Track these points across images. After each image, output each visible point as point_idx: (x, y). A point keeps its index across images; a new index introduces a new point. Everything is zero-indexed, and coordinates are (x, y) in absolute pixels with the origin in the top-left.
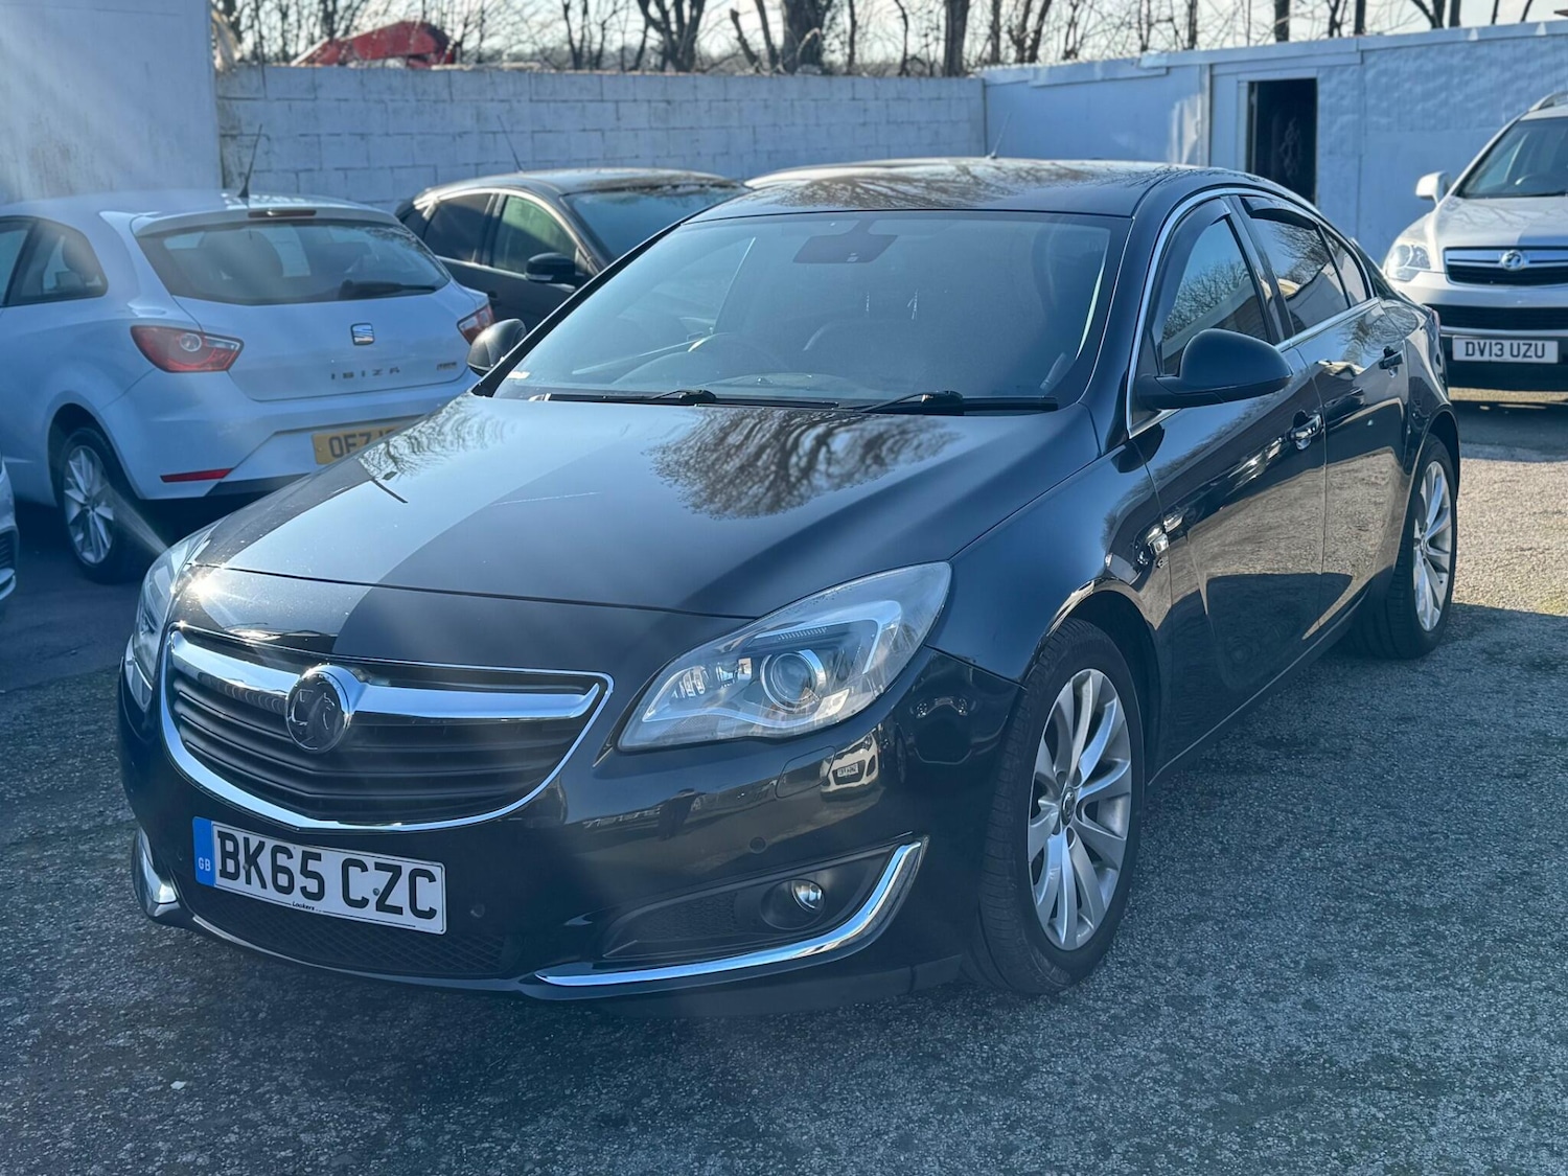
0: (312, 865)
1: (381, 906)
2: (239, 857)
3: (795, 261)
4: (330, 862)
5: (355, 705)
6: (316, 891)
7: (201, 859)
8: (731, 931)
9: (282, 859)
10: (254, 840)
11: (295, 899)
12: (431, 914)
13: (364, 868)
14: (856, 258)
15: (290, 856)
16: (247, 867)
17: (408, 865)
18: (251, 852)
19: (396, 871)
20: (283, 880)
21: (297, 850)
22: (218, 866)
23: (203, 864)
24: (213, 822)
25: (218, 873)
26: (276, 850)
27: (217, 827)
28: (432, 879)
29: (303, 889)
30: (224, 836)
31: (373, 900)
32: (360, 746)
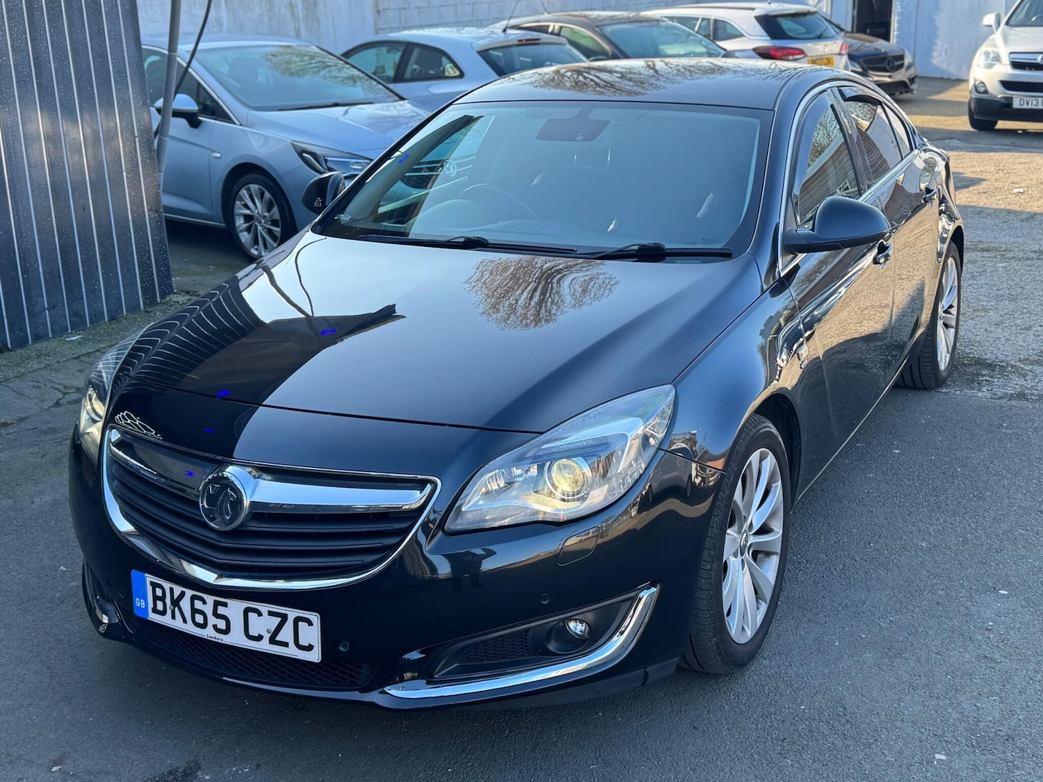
0: (221, 610)
1: (273, 641)
2: (166, 600)
3: (538, 138)
4: (235, 609)
5: (251, 497)
6: (224, 628)
7: (137, 599)
8: (524, 655)
9: (198, 604)
10: (178, 590)
11: (208, 633)
12: (309, 648)
13: (260, 614)
14: (582, 137)
15: (205, 603)
16: (172, 607)
17: (292, 614)
18: (175, 598)
19: (284, 618)
20: (200, 619)
21: (210, 599)
22: (151, 605)
23: (139, 603)
24: (146, 575)
25: (150, 610)
26: (193, 598)
27: (149, 578)
28: (310, 623)
29: (215, 627)
30: (154, 585)
31: (267, 636)
32: (255, 526)
